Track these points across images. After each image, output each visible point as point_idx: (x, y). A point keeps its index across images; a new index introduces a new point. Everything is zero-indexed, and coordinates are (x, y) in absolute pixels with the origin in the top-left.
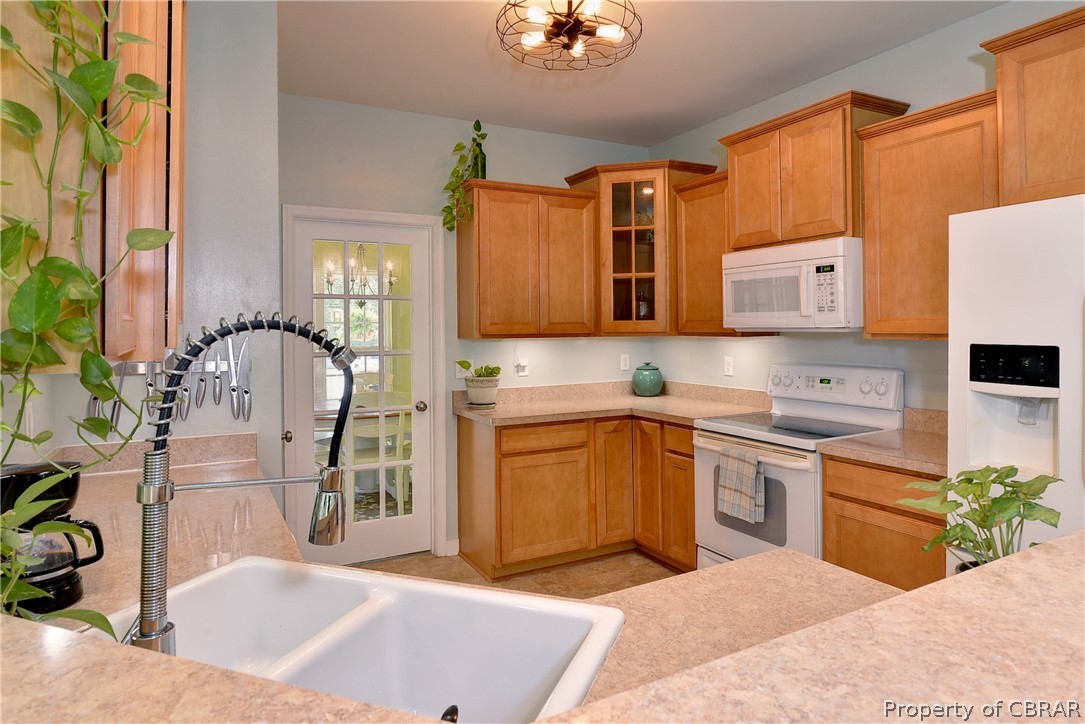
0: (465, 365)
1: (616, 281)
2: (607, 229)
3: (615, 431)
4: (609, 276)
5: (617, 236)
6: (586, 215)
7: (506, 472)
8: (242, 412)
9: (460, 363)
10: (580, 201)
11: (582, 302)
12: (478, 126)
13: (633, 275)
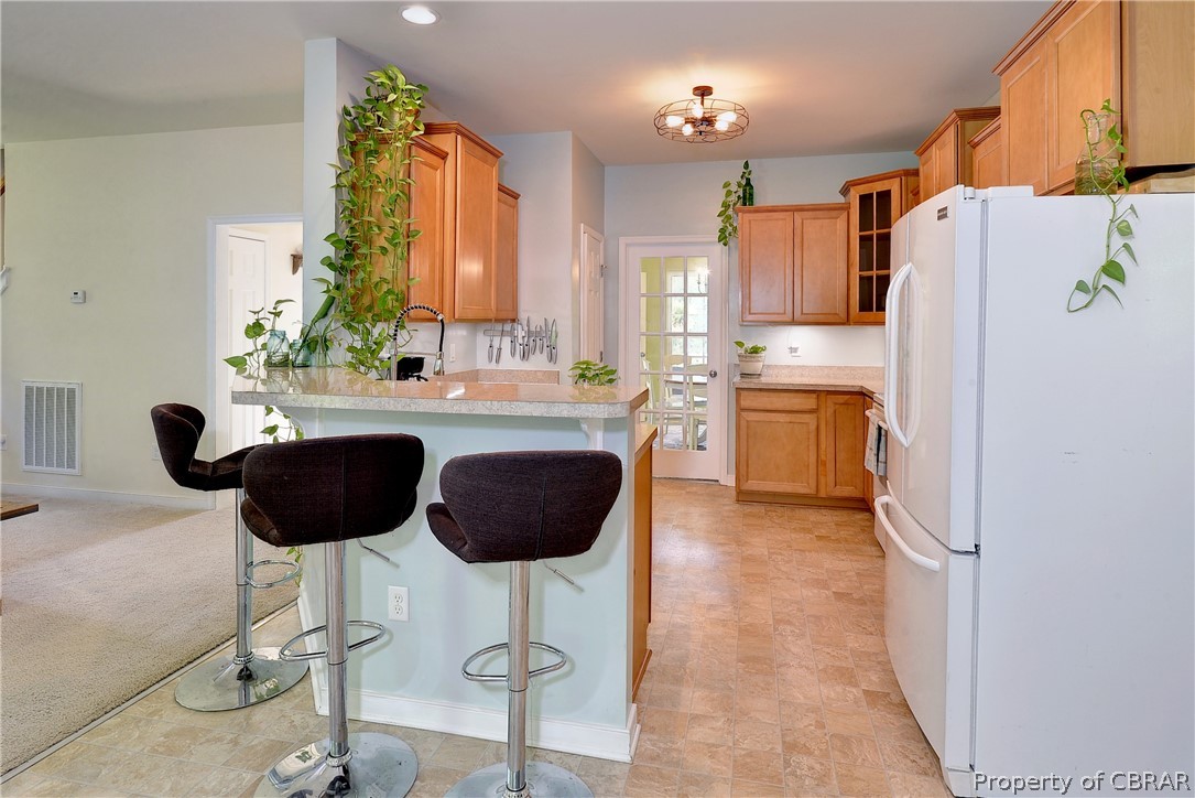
0: (740, 344)
1: (861, 278)
2: (855, 234)
3: (845, 404)
4: (856, 273)
5: (862, 239)
6: (841, 224)
7: (743, 423)
8: (552, 358)
9: (737, 343)
10: (834, 213)
11: (835, 297)
12: (746, 166)
13: (874, 273)
